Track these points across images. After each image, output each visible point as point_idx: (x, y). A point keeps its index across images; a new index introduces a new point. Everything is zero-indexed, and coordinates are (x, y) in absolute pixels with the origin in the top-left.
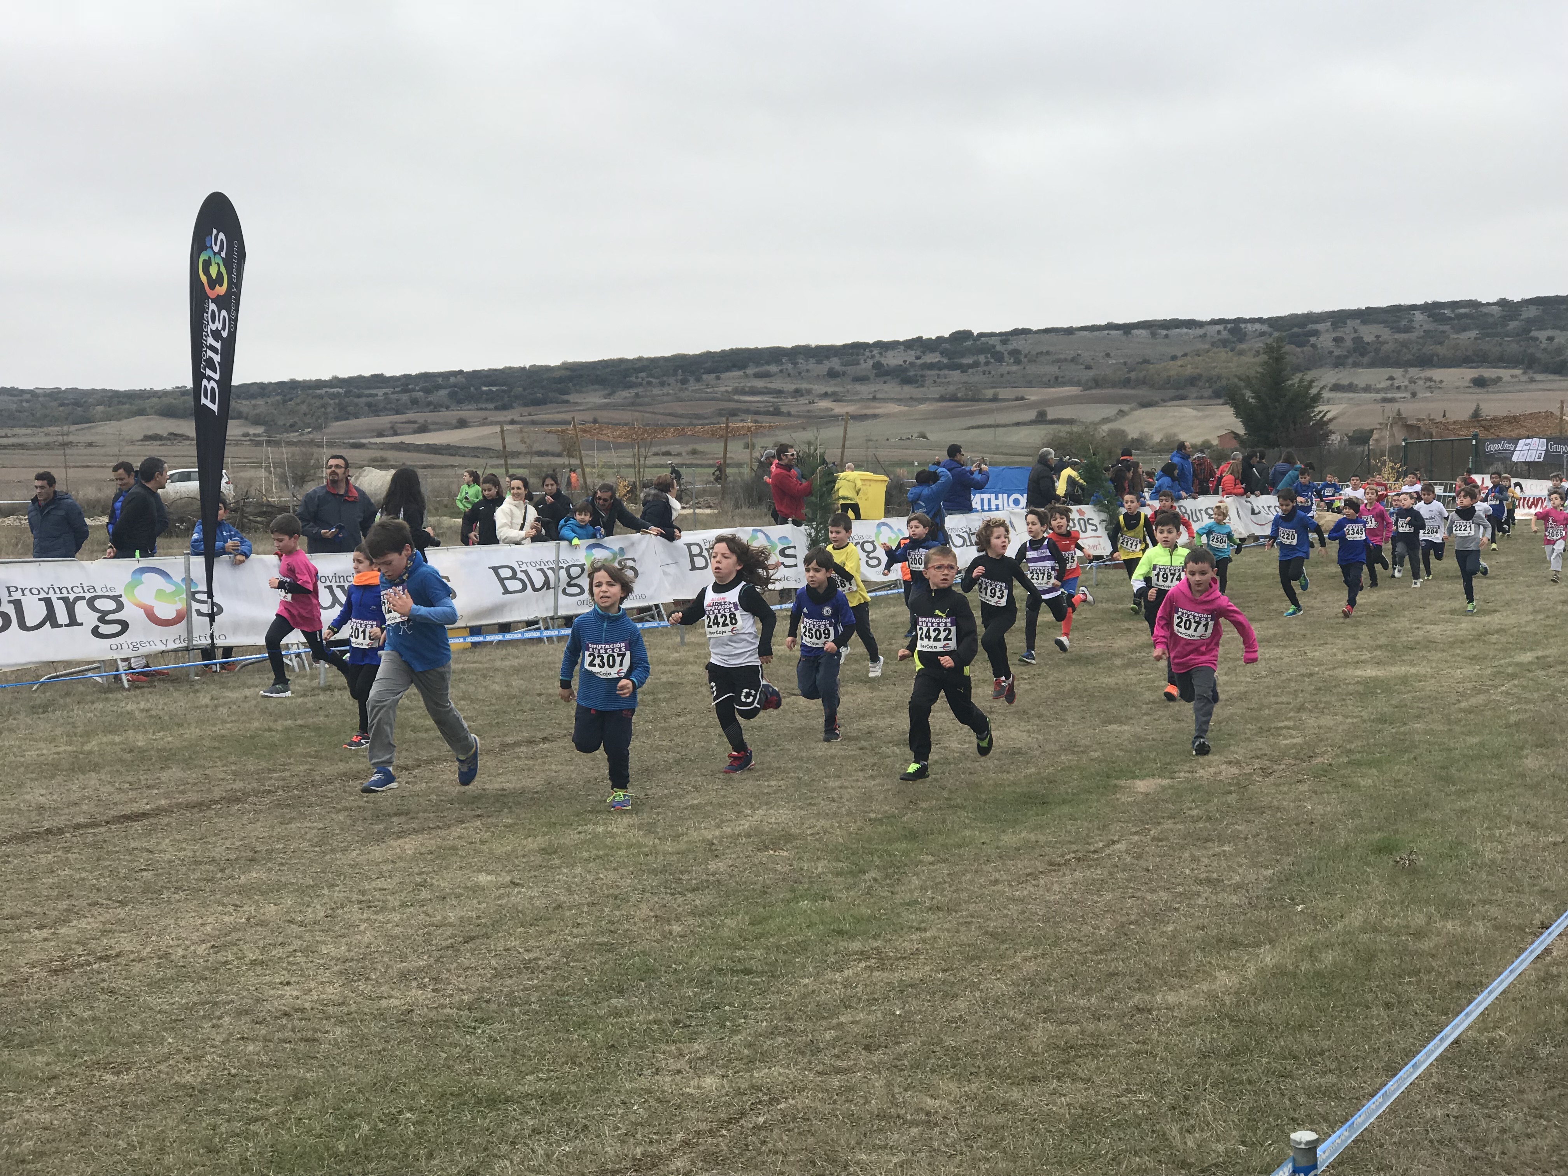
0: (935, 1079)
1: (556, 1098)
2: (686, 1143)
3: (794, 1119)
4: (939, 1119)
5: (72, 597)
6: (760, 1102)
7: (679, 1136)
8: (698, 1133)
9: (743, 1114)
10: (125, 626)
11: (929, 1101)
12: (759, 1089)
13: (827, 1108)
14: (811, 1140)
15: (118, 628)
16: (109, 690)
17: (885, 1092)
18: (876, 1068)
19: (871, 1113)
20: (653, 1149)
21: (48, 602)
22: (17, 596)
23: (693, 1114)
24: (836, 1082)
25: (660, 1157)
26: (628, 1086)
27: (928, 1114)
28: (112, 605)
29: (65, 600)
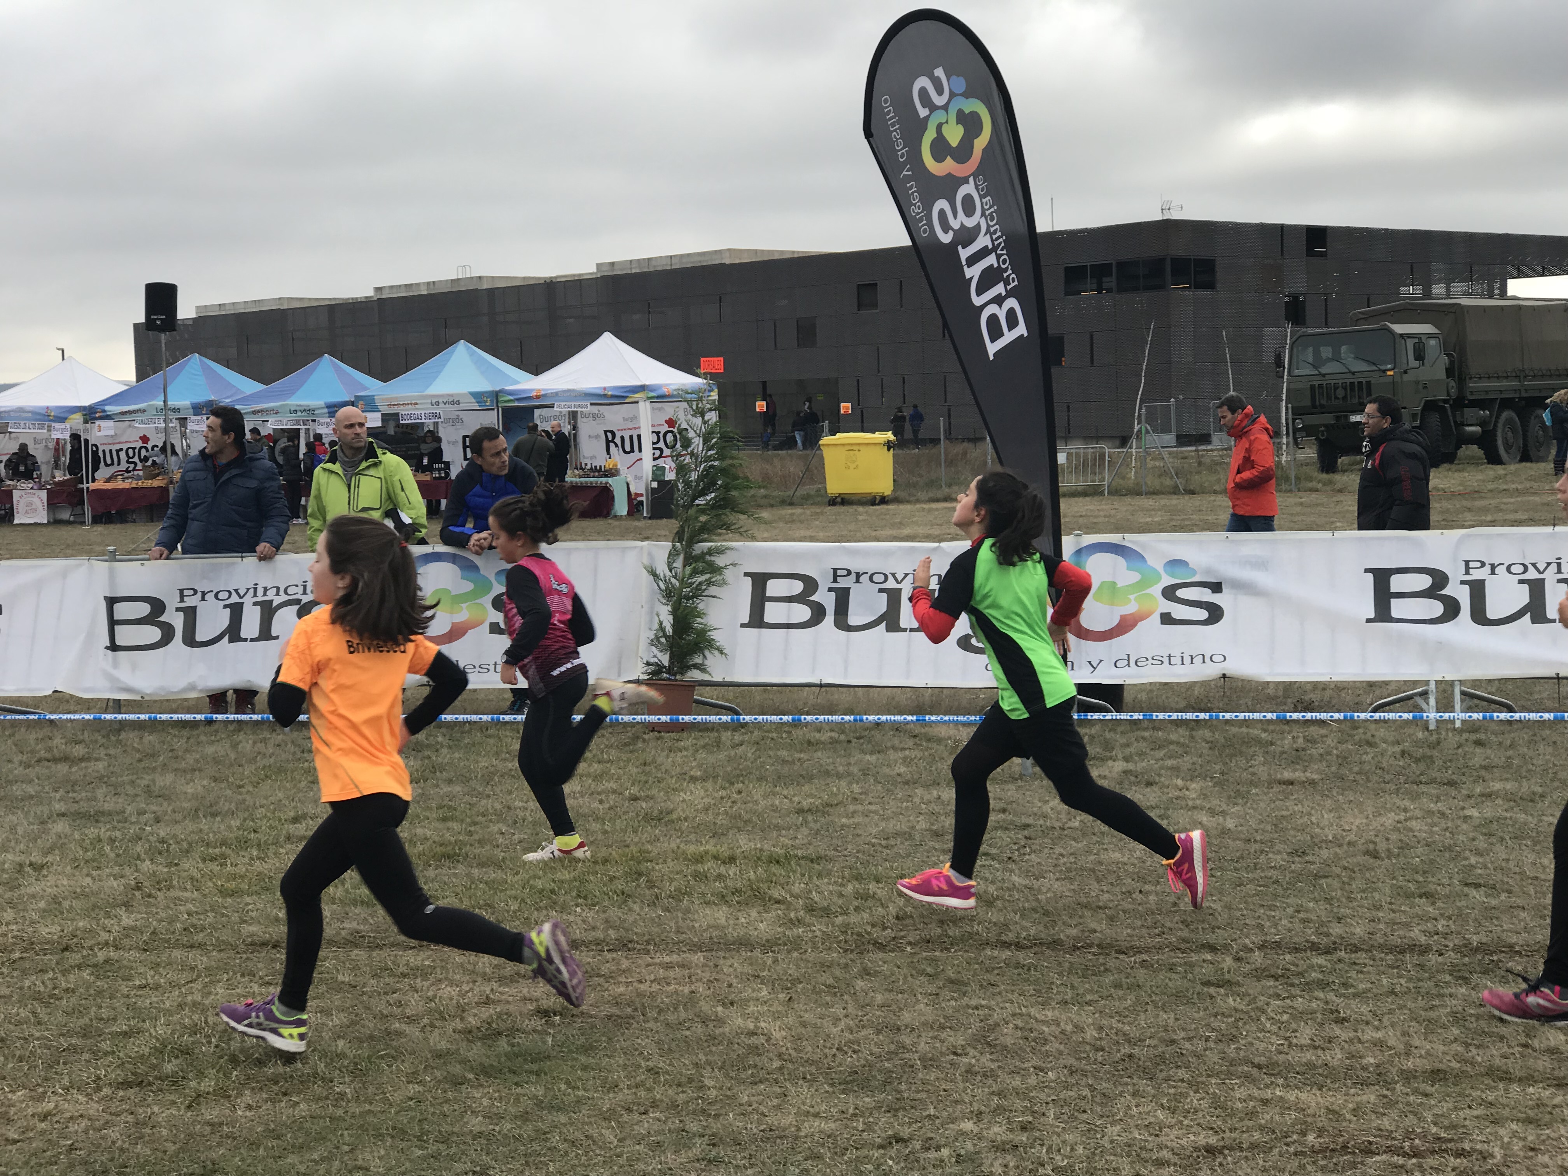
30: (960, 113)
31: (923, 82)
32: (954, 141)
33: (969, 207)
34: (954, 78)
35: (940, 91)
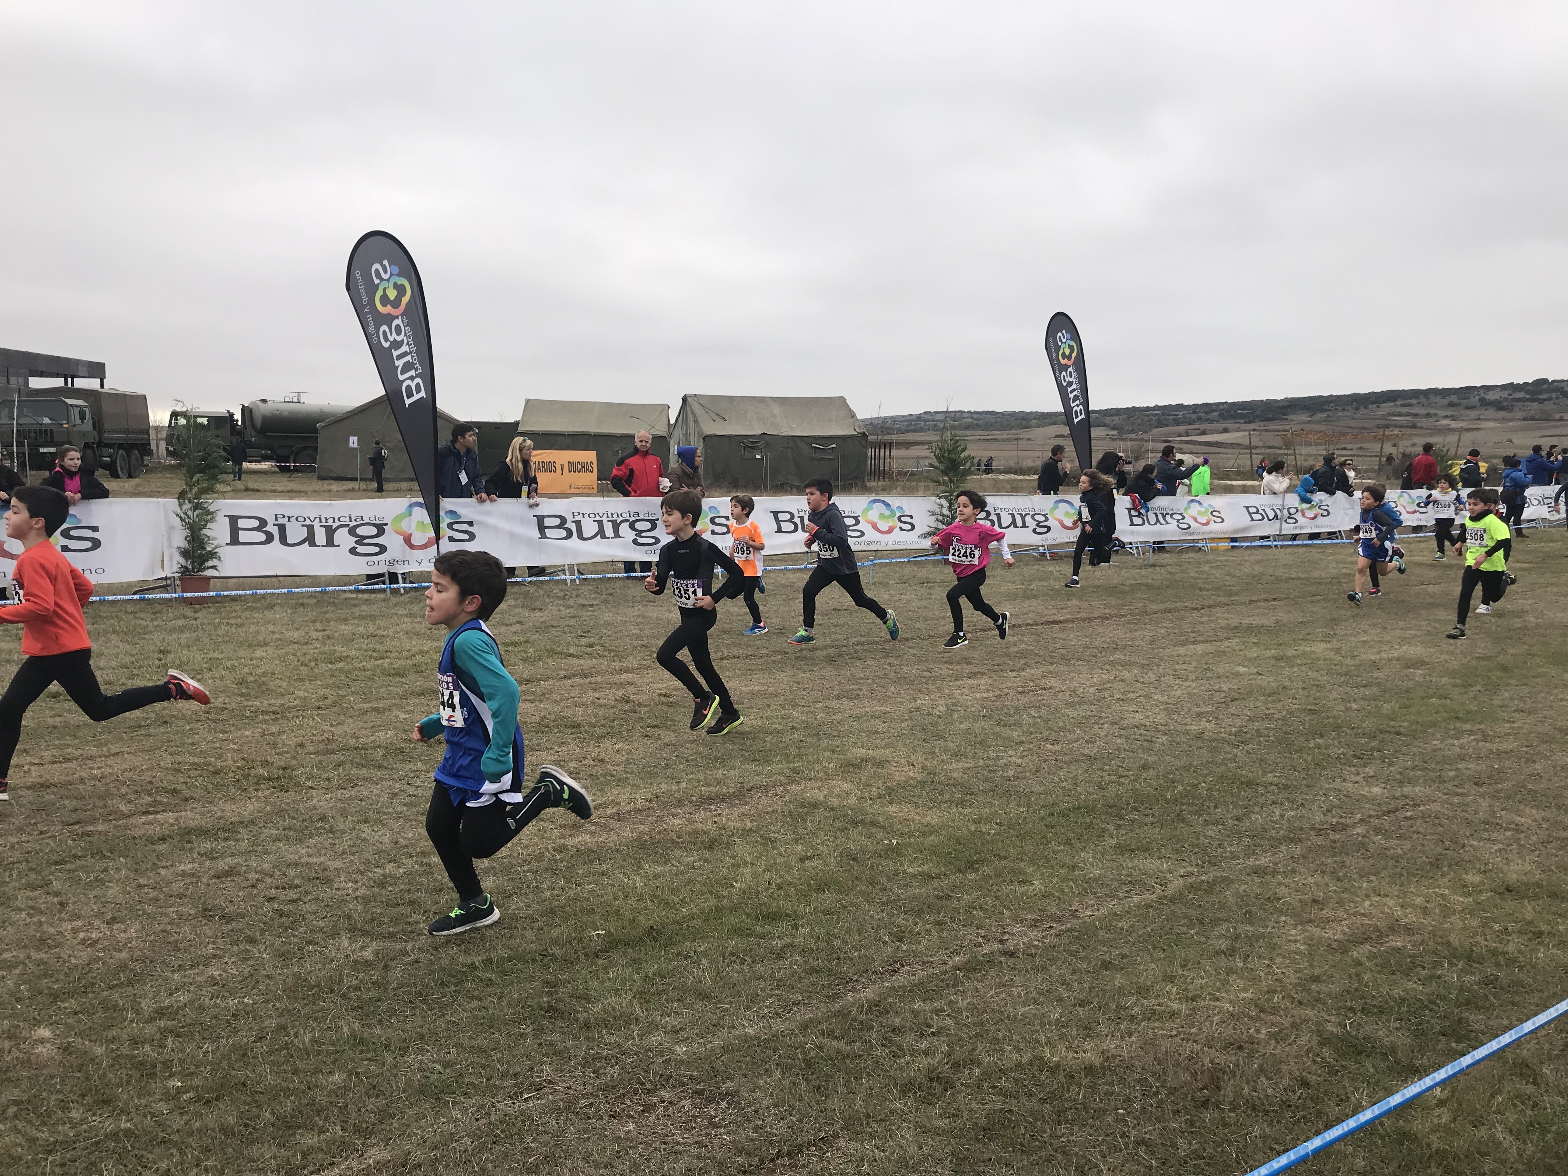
0: (1522, 807)
1: (1286, 787)
2: (1362, 820)
3: (1430, 816)
4: (1525, 829)
5: (1024, 514)
6: (1408, 805)
7: (1359, 816)
8: (1370, 816)
9: (1397, 810)
10: (1049, 528)
11: (1518, 818)
12: (1407, 797)
13: (1451, 814)
14: (1440, 829)
15: (1046, 530)
16: (1041, 560)
17: (1488, 809)
18: (1483, 795)
19: (1479, 819)
20: (1343, 820)
21: (1013, 515)
22: (998, 511)
23: (1367, 806)
24: (1456, 800)
25: (1347, 825)
26: (1327, 786)
27: (1517, 825)
28: (1043, 519)
29: (1021, 515)
30: (395, 284)
31: (377, 266)
32: (392, 298)
33: (398, 330)
34: (393, 266)
35: (386, 272)
